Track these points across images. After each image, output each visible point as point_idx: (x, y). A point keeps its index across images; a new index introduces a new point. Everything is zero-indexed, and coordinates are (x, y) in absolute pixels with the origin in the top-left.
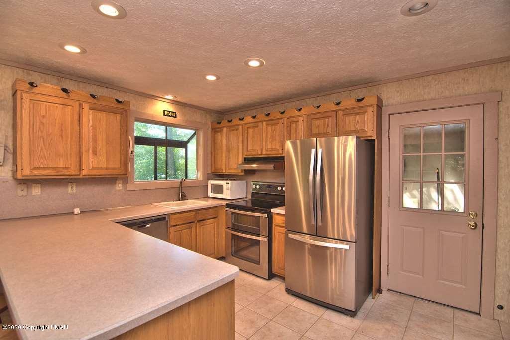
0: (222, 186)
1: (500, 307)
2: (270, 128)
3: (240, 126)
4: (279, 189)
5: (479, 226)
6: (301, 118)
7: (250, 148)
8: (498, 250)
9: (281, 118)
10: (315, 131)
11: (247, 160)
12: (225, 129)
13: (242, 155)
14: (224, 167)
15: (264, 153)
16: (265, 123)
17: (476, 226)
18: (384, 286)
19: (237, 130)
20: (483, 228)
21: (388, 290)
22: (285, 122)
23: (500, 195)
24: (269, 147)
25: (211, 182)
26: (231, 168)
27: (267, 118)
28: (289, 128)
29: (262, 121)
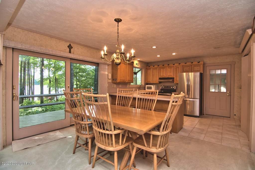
0: (151, 87)
1: (235, 115)
2: (169, 69)
3: (158, 68)
4: (172, 87)
5: (230, 95)
6: (180, 67)
7: (161, 75)
8: (234, 101)
9: (173, 66)
10: (185, 70)
11: (160, 79)
12: (151, 69)
13: (158, 77)
14: (151, 81)
15: (167, 76)
16: (167, 67)
17: (229, 95)
18: (204, 113)
19: (156, 69)
20: (231, 95)
21: (206, 114)
22: (175, 68)
23: (235, 87)
24: (169, 74)
25: (147, 86)
26: (154, 81)
27: (168, 66)
28: (176, 69)
29: (166, 67)
